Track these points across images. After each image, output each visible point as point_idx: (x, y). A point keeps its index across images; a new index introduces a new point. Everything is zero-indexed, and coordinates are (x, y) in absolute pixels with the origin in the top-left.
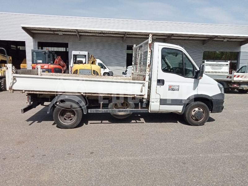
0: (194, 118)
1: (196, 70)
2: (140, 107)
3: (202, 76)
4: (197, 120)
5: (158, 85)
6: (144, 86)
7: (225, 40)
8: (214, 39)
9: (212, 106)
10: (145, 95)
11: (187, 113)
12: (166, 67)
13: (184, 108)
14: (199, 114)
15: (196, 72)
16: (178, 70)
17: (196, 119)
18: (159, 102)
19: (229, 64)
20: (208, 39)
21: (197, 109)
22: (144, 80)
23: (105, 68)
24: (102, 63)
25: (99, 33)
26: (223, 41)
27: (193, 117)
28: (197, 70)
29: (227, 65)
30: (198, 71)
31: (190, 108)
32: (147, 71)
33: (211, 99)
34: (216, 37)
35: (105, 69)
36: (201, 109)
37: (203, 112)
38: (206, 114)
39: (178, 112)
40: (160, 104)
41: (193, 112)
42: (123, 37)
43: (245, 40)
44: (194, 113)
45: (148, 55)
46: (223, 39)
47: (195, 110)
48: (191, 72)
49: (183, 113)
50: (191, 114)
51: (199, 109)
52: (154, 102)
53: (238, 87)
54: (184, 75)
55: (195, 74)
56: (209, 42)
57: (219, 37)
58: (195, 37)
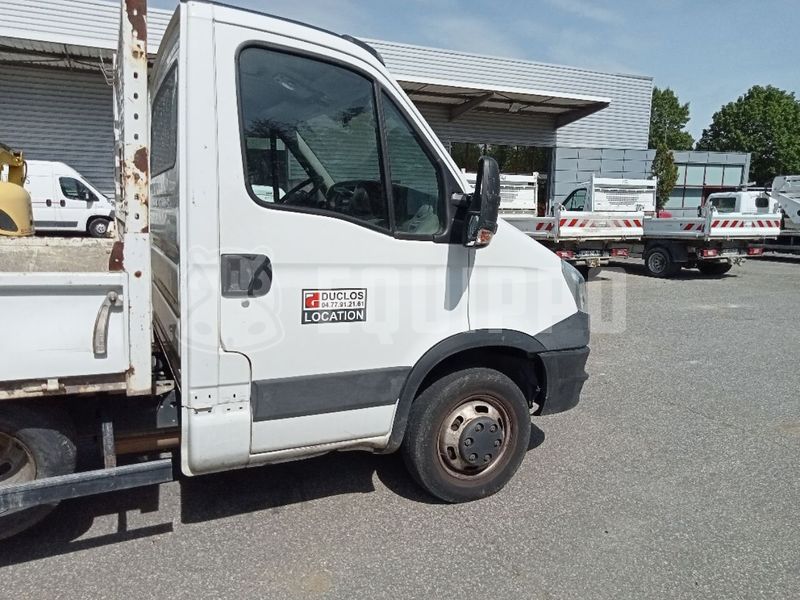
0: (456, 463)
1: (455, 196)
2: (110, 457)
3: (493, 228)
4: (472, 470)
5: (226, 292)
6: (114, 306)
7: (515, 108)
8: (481, 102)
9: (542, 381)
10: (131, 371)
11: (420, 439)
12: (304, 184)
13: (405, 419)
14: (481, 440)
15: (454, 203)
16: (360, 195)
17: (467, 468)
18: (247, 406)
19: (536, 181)
20: (462, 101)
21: (468, 412)
22: (116, 263)
23: (93, 198)
24: (77, 176)
25: (53, 54)
26: (506, 110)
27: (454, 457)
28: (460, 191)
29: (532, 184)
30: (468, 197)
31: (434, 412)
32: (130, 197)
33: (536, 350)
34: (488, 95)
35: (95, 203)
36: (491, 409)
37: (502, 422)
38: (517, 427)
39: (371, 445)
40: (257, 418)
41: (449, 430)
43: (568, 110)
44: (458, 434)
45: (128, 77)
46: (507, 106)
47: (460, 419)
48: (427, 209)
49: (397, 444)
50: (442, 443)
51: (479, 409)
52: (209, 410)
53: (574, 258)
54: (393, 221)
55: (450, 218)
56: (467, 113)
57: (495, 96)
58: (424, 93)
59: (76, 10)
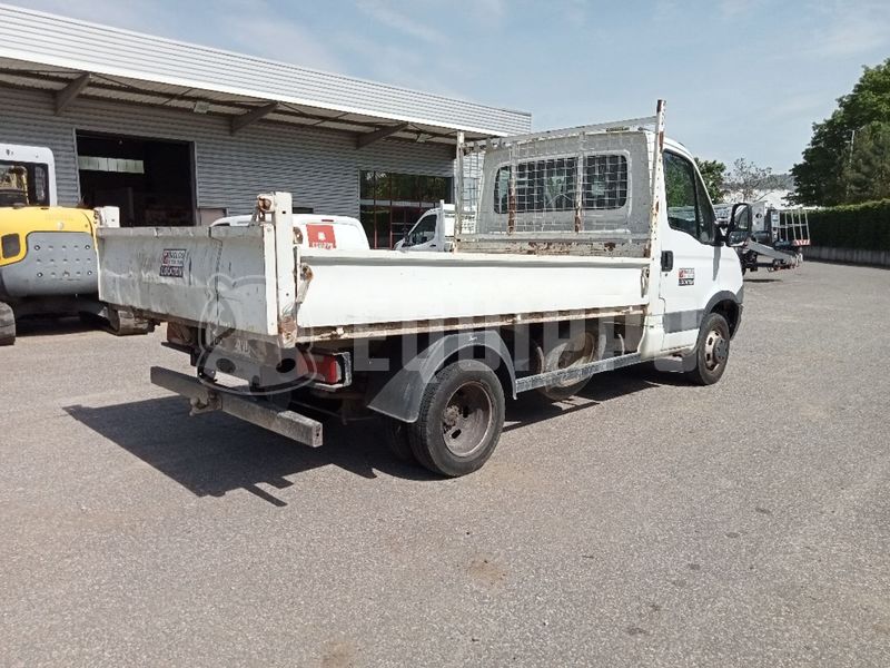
0: (709, 363)
1: (715, 222)
5: (663, 269)
6: (647, 274)
7: (422, 138)
8: (393, 132)
10: (649, 304)
13: (699, 337)
14: (722, 349)
15: (715, 225)
20: (372, 130)
21: (713, 336)
22: (647, 254)
26: (413, 141)
27: (709, 359)
32: (654, 224)
34: (403, 126)
39: (688, 350)
41: (707, 346)
42: (53, 93)
44: (712, 346)
46: (414, 136)
47: (712, 339)
55: (714, 233)
56: (377, 142)
57: (410, 127)
58: (343, 121)
59: (15, 20)
